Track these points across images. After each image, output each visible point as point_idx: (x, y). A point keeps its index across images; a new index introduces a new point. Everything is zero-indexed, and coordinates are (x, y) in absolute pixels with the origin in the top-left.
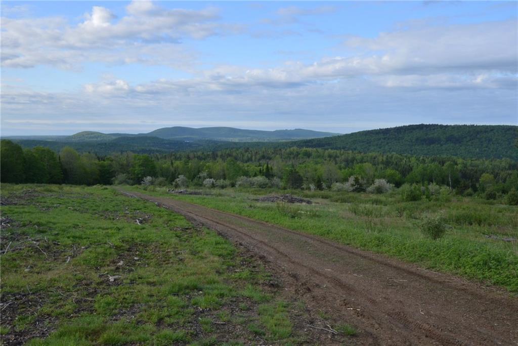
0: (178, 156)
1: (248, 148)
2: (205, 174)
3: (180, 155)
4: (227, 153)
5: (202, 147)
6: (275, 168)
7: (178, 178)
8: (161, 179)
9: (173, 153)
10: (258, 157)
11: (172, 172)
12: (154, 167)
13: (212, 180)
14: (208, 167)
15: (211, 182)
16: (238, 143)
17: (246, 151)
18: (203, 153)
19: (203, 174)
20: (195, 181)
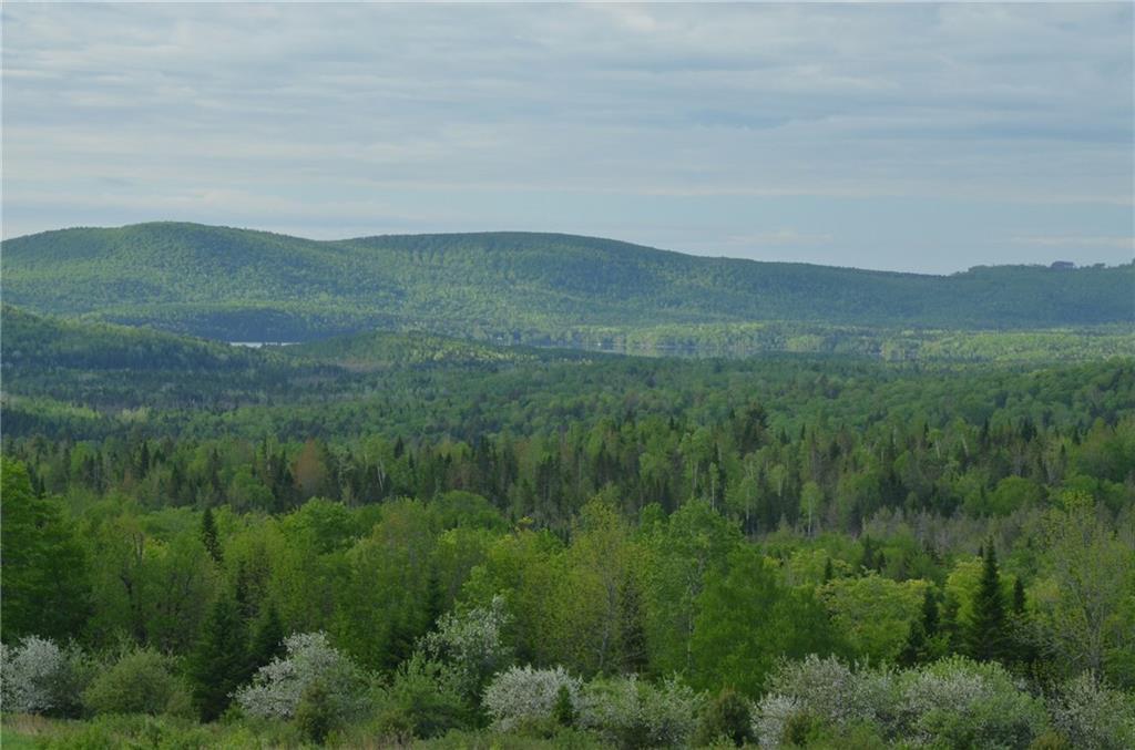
0: (197, 463)
1: (758, 415)
2: (490, 630)
3: (216, 460)
4: (592, 448)
5: (370, 396)
6: (1043, 591)
7: (283, 654)
8: (140, 660)
9: (156, 444)
10: (849, 486)
11: (221, 607)
12: (65, 563)
13: (555, 679)
14: (509, 575)
15: (551, 693)
16: (658, 364)
17: (749, 439)
18: (399, 449)
19: (470, 628)
20: (414, 678)
